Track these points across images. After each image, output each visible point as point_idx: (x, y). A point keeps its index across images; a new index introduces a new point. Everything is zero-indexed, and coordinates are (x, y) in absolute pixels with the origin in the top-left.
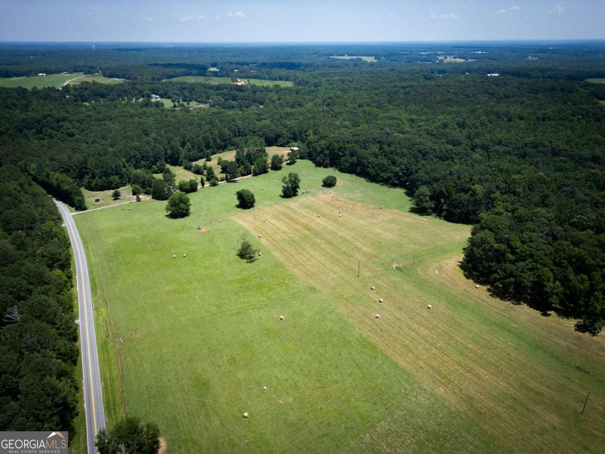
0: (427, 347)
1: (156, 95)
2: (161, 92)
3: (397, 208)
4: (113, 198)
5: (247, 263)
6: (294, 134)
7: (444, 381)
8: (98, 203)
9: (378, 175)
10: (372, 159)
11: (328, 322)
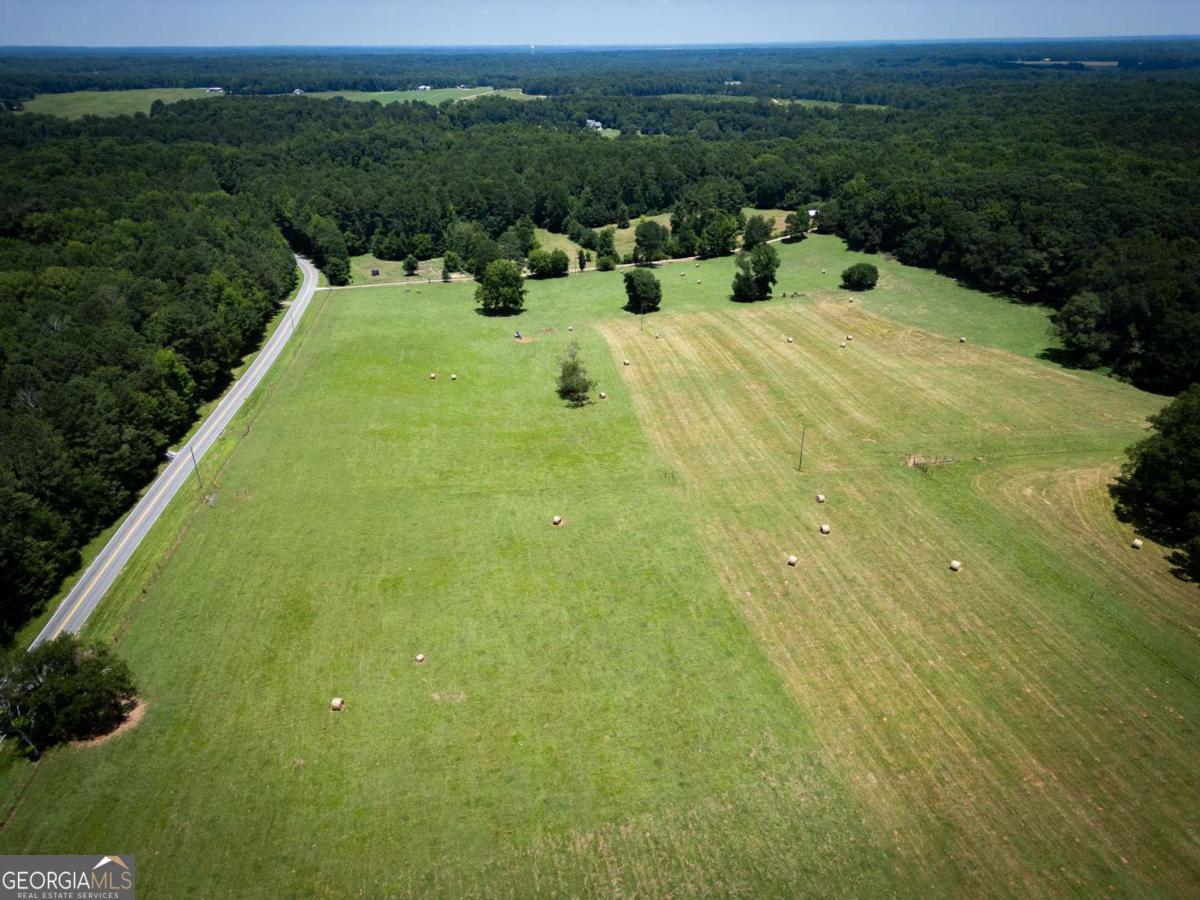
0: (892, 661)
1: (597, 120)
2: (608, 115)
3: (1009, 346)
4: (406, 273)
5: (568, 406)
6: (823, 181)
7: (891, 760)
8: (377, 277)
9: (988, 271)
10: (983, 233)
11: (658, 551)
